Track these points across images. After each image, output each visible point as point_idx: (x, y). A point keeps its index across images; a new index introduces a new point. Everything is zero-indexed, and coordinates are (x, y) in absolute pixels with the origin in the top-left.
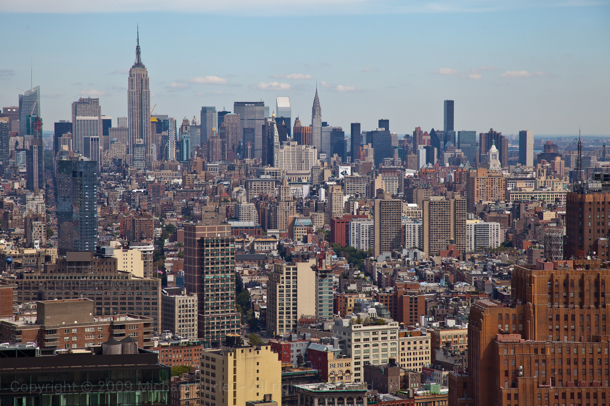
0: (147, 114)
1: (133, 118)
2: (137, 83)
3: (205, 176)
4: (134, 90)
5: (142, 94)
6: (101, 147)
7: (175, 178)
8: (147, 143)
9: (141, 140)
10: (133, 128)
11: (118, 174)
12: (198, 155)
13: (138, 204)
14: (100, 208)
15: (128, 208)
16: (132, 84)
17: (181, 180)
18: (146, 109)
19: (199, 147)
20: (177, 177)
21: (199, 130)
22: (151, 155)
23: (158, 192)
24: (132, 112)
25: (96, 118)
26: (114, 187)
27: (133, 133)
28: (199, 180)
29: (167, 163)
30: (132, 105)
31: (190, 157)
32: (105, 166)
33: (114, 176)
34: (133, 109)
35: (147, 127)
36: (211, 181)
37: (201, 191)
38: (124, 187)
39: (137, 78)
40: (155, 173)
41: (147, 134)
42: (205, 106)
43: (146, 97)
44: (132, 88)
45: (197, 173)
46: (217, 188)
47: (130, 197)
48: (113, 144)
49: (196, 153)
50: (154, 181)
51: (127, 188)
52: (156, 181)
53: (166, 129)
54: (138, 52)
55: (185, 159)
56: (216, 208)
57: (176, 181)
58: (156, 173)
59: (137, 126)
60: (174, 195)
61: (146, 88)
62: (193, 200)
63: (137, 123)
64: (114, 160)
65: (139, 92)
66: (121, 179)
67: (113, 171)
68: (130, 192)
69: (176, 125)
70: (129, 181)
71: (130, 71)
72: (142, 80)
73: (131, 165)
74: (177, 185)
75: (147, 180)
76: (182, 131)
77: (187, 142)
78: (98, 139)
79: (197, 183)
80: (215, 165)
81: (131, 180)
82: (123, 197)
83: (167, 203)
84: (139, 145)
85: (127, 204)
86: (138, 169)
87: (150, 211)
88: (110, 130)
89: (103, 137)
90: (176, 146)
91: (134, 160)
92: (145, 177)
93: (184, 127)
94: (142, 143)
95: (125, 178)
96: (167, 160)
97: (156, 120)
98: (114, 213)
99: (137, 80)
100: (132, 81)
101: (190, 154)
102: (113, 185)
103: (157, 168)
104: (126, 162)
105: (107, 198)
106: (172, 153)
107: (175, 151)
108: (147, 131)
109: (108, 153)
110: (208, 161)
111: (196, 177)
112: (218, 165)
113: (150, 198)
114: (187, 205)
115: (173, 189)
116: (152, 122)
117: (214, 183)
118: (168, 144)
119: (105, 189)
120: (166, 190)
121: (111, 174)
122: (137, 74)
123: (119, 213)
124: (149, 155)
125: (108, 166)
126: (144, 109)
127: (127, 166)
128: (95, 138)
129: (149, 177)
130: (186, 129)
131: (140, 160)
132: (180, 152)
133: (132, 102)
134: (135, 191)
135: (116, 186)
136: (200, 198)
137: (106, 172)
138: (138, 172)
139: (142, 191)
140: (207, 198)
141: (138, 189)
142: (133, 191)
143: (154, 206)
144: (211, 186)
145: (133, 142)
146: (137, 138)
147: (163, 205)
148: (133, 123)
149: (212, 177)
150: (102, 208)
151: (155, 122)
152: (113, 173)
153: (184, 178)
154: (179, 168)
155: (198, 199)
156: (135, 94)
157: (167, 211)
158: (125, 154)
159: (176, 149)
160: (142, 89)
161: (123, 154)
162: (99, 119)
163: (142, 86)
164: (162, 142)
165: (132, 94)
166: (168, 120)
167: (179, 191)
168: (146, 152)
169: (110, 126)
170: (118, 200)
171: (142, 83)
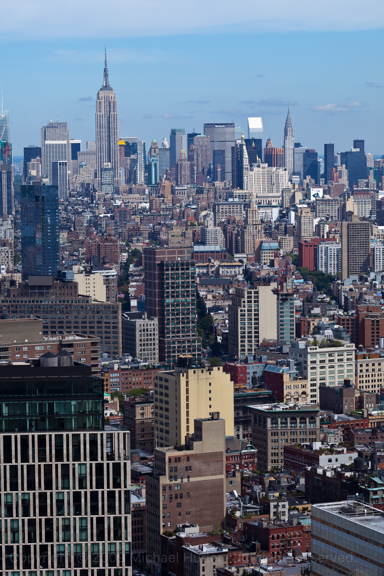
0: (114, 138)
1: (101, 141)
2: (105, 106)
3: (172, 200)
4: (101, 113)
5: (109, 116)
6: (69, 172)
7: (142, 202)
8: (115, 167)
9: (109, 164)
10: (101, 152)
11: (86, 199)
12: (167, 179)
13: (105, 228)
14: (67, 233)
15: (95, 233)
16: (100, 107)
17: (148, 204)
18: (114, 132)
19: (168, 170)
20: (145, 201)
21: (168, 153)
22: (119, 179)
23: (125, 217)
24: (100, 135)
25: (65, 142)
26: (81, 213)
27: (101, 156)
28: (166, 204)
29: (135, 187)
30: (100, 128)
31: (158, 181)
32: (73, 190)
33: (82, 201)
34: (100, 132)
35: (115, 150)
36: (179, 205)
37: (168, 215)
38: (91, 212)
39: (104, 101)
40: (122, 197)
41: (115, 157)
42: (173, 128)
43: (114, 120)
44: (100, 111)
45: (164, 197)
46: (184, 212)
47: (97, 222)
48: (81, 169)
49: (165, 176)
50: (121, 206)
51: (93, 213)
52: (123, 205)
53: (135, 152)
54: (106, 75)
55: (153, 182)
56: (182, 232)
57: (143, 205)
58: (124, 197)
59: (105, 149)
60: (141, 220)
61: (114, 111)
62: (160, 224)
63: (105, 147)
64: (82, 184)
65: (107, 114)
66: (89, 204)
67: (81, 196)
68: (97, 217)
69: (144, 148)
70: (97, 206)
71: (98, 94)
72: (110, 103)
73: (99, 190)
74: (144, 209)
75: (114, 204)
76: (151, 154)
77: (155, 165)
78: (66, 163)
79: (164, 207)
80: (183, 188)
81: (98, 204)
82: (90, 221)
83: (134, 227)
84: (107, 169)
85: (94, 229)
86: (106, 194)
87: (117, 235)
88: (79, 154)
89: (71, 161)
90: (145, 170)
91: (102, 184)
92: (112, 201)
93: (153, 150)
94: (110, 167)
95: (92, 203)
96: (135, 184)
97: (124, 144)
98: (81, 238)
99: (104, 103)
100: (100, 104)
101: (158, 177)
102: (80, 210)
103: (125, 192)
104: (94, 186)
105: (74, 223)
106: (140, 177)
107: (144, 174)
108: (115, 155)
109: (76, 178)
110: (177, 185)
111: (163, 200)
112: (186, 188)
113: (116, 223)
114: (154, 229)
115: (140, 213)
116: (120, 145)
117: (181, 207)
118: (137, 168)
119: (72, 214)
120: (133, 215)
121: (79, 199)
122: (104, 97)
123: (86, 238)
124: (117, 179)
125: (76, 191)
126: (112, 132)
127: (95, 191)
128: (63, 163)
129: (117, 201)
130: (155, 152)
131: (108, 184)
132: (149, 175)
133: (100, 125)
134: (102, 216)
135: (83, 211)
136: (167, 222)
137: (74, 197)
138: (106, 197)
139: (109, 215)
140: (174, 222)
141: (105, 213)
142: (100, 216)
143: (120, 231)
144: (178, 210)
145: (101, 166)
146: (106, 162)
147: (130, 230)
148: (100, 146)
149: (179, 201)
150: (68, 233)
151: (123, 145)
152: (81, 198)
153: (151, 202)
154: (147, 192)
155: (165, 223)
156: (103, 117)
157: (132, 236)
158: (93, 178)
159: (145, 172)
160: (110, 112)
161: (91, 178)
162: (68, 143)
163: (110, 108)
164: (131, 165)
165: (100, 117)
166: (136, 143)
167: (146, 215)
168: (114, 176)
169: (79, 150)
170: (84, 225)
171: (110, 106)
